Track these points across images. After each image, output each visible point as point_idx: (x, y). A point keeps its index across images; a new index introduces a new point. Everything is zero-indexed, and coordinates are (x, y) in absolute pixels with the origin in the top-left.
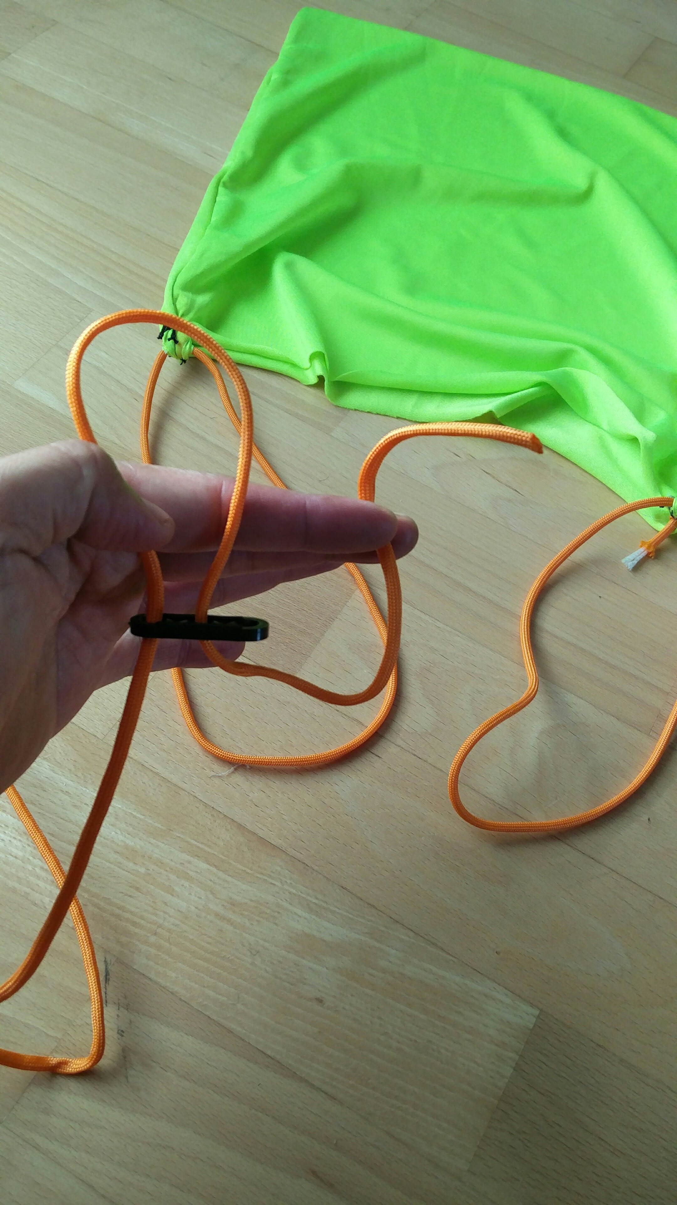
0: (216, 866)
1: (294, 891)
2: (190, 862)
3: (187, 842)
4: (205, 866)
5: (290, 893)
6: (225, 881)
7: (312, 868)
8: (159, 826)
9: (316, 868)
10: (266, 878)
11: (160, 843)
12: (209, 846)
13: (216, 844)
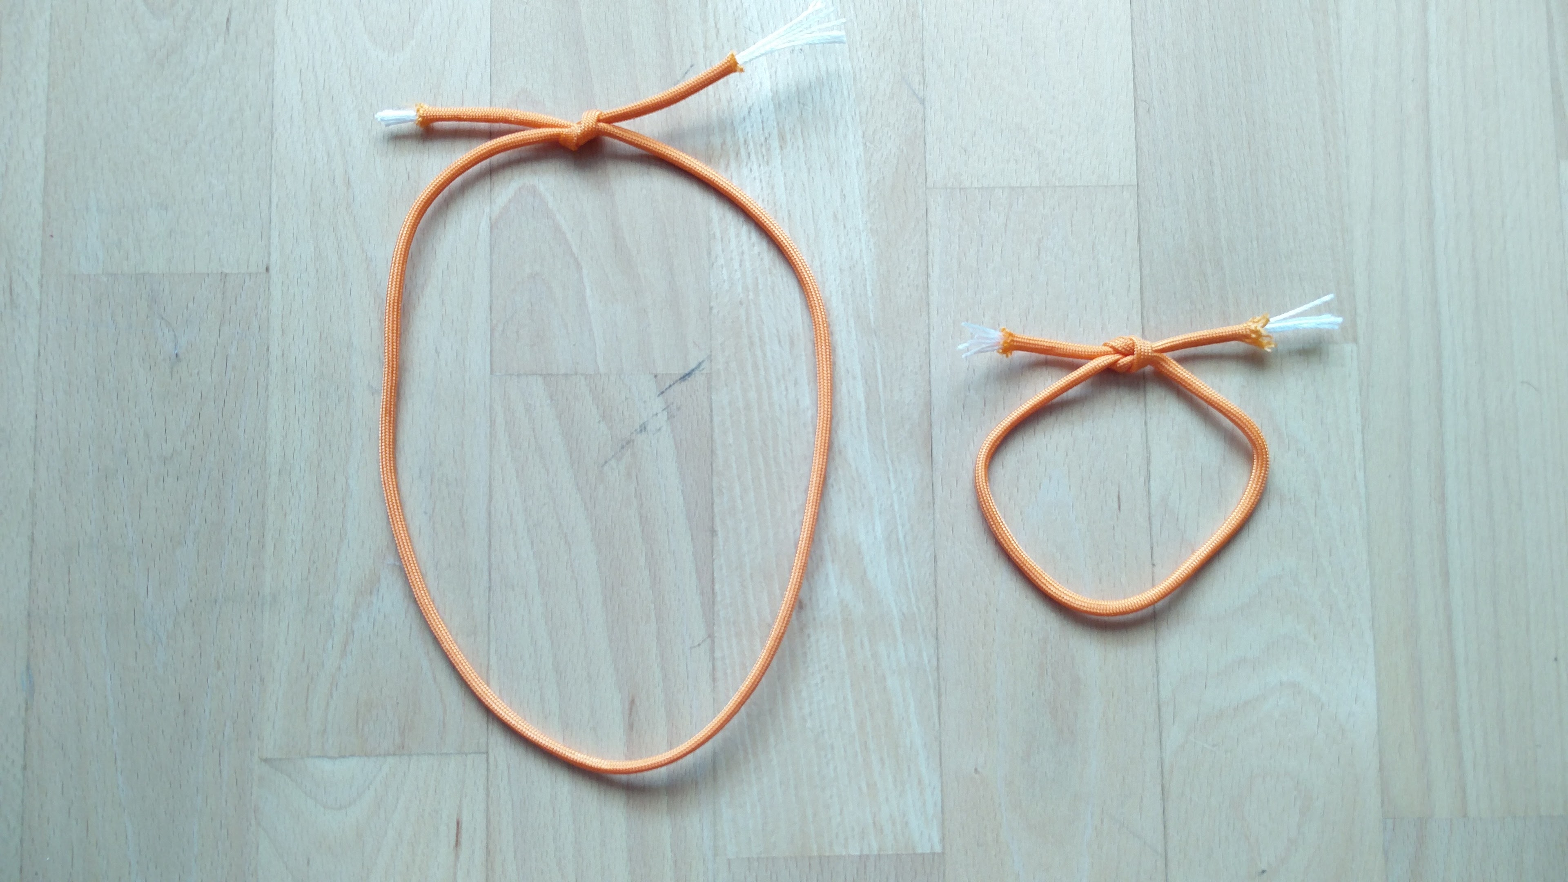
1: (896, 507)
3: (874, 360)
4: (861, 396)
5: (892, 505)
6: (860, 428)
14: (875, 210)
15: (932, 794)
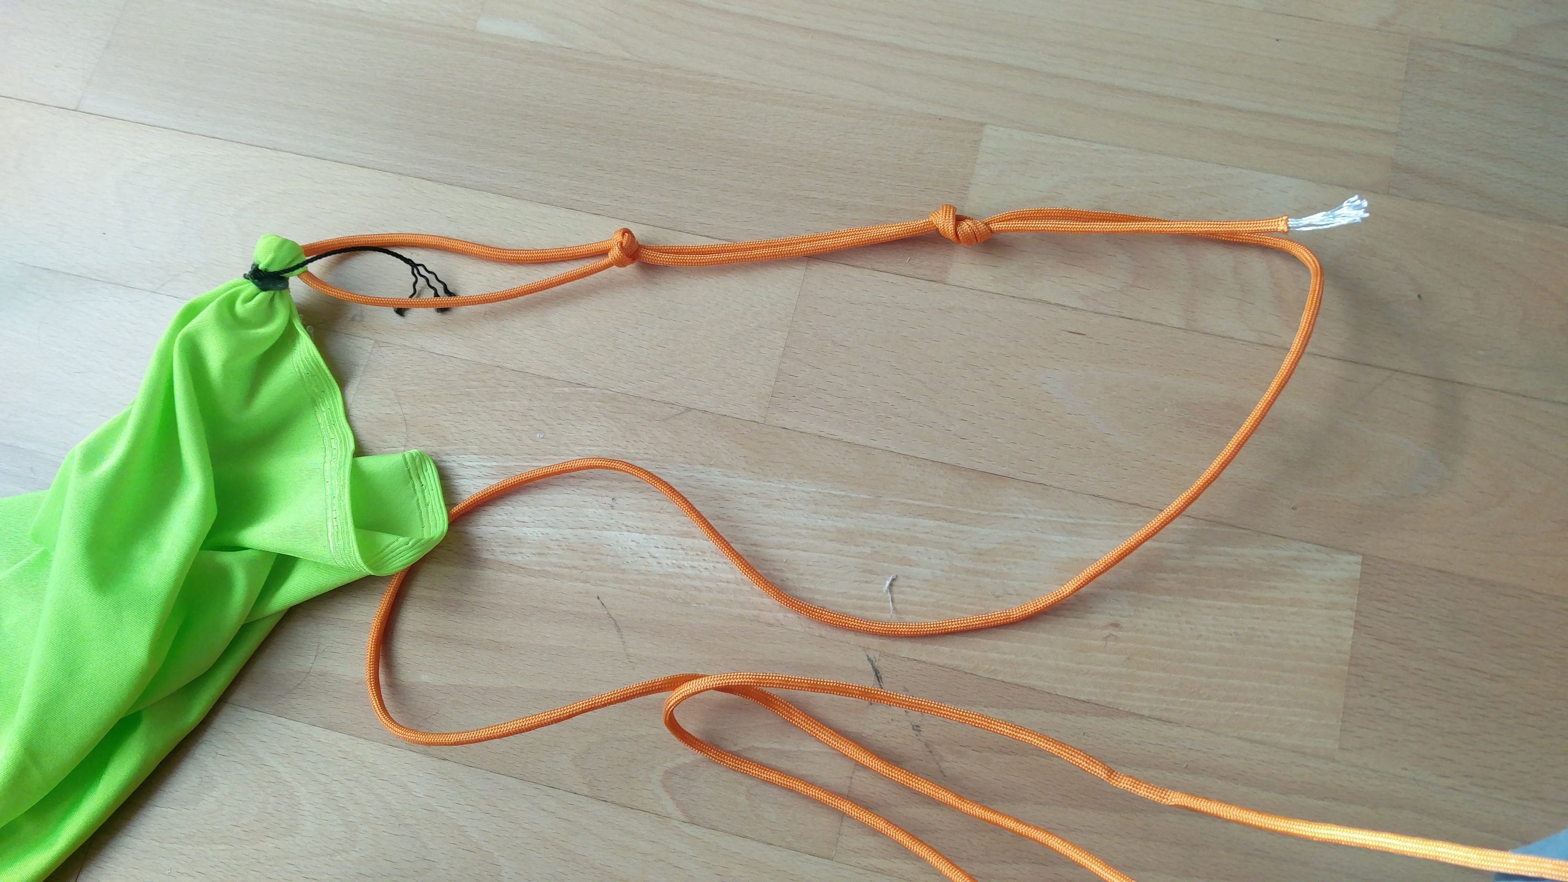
0: (946, 520)
1: (1043, 518)
2: (915, 525)
3: (903, 503)
4: (932, 523)
5: (1038, 521)
6: (962, 532)
7: (1051, 486)
8: (865, 496)
9: (1056, 484)
10: (1004, 514)
11: (874, 515)
12: (929, 501)
13: (935, 496)
14: (771, 470)
15: (1309, 551)
